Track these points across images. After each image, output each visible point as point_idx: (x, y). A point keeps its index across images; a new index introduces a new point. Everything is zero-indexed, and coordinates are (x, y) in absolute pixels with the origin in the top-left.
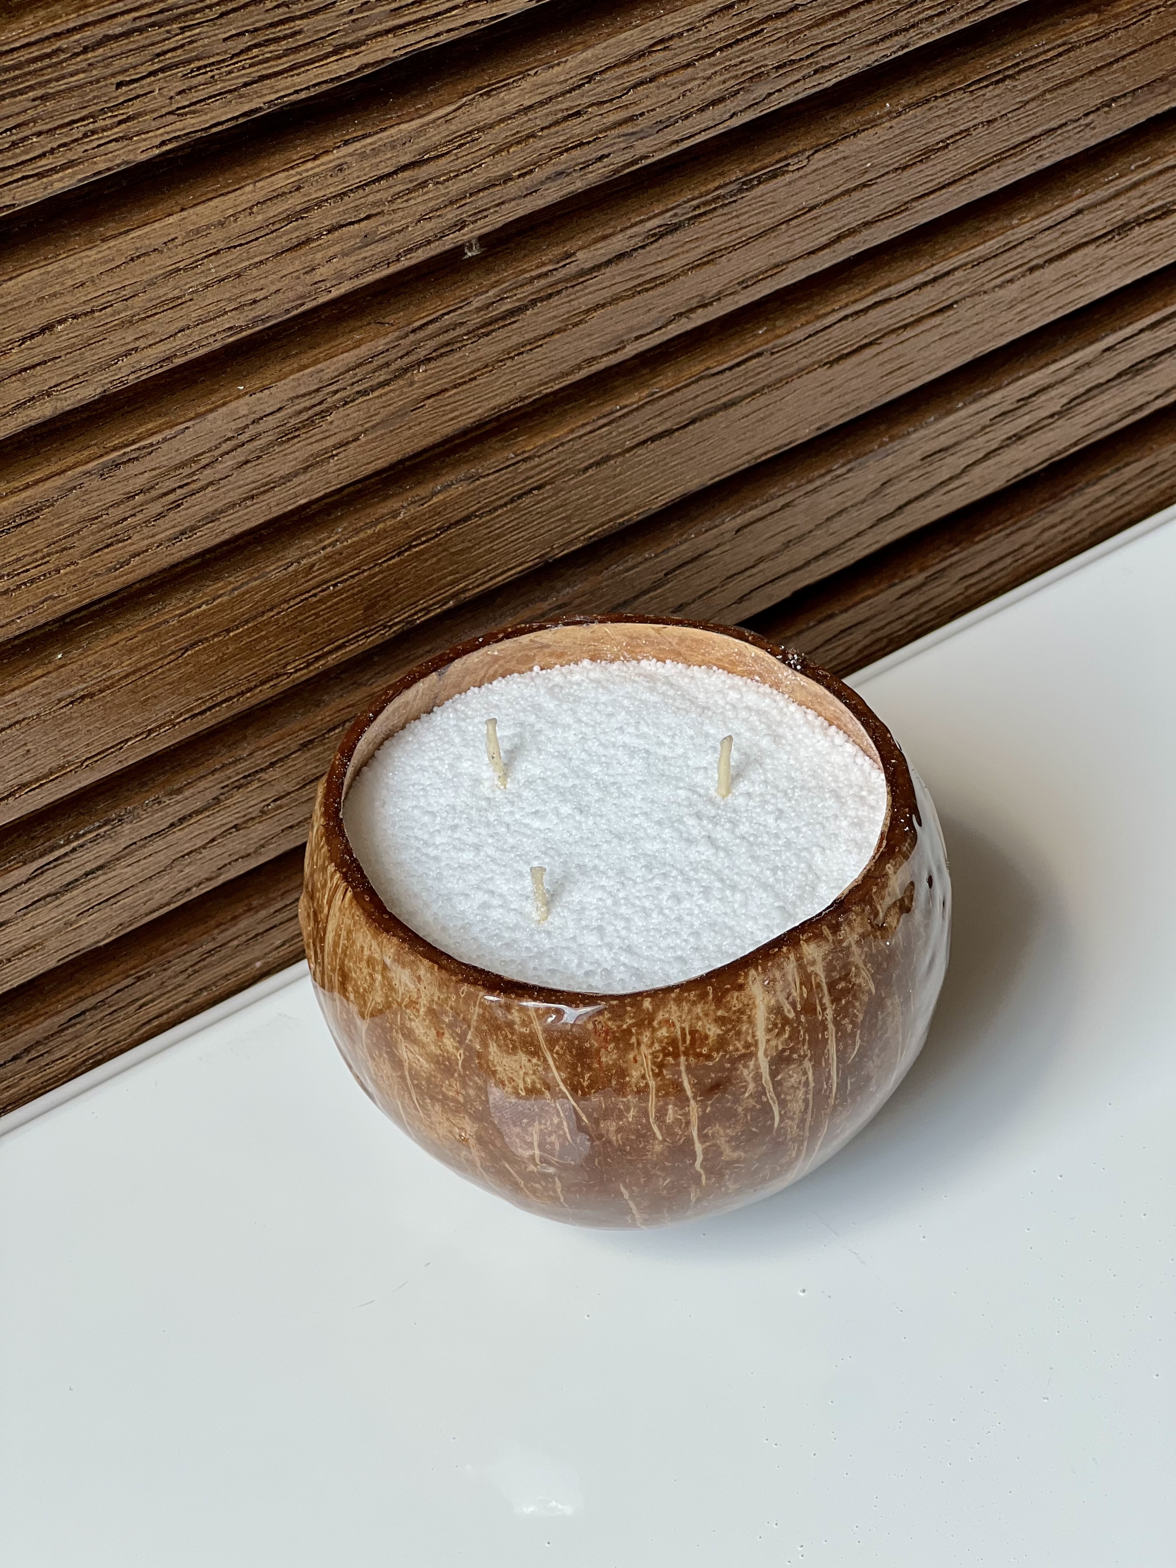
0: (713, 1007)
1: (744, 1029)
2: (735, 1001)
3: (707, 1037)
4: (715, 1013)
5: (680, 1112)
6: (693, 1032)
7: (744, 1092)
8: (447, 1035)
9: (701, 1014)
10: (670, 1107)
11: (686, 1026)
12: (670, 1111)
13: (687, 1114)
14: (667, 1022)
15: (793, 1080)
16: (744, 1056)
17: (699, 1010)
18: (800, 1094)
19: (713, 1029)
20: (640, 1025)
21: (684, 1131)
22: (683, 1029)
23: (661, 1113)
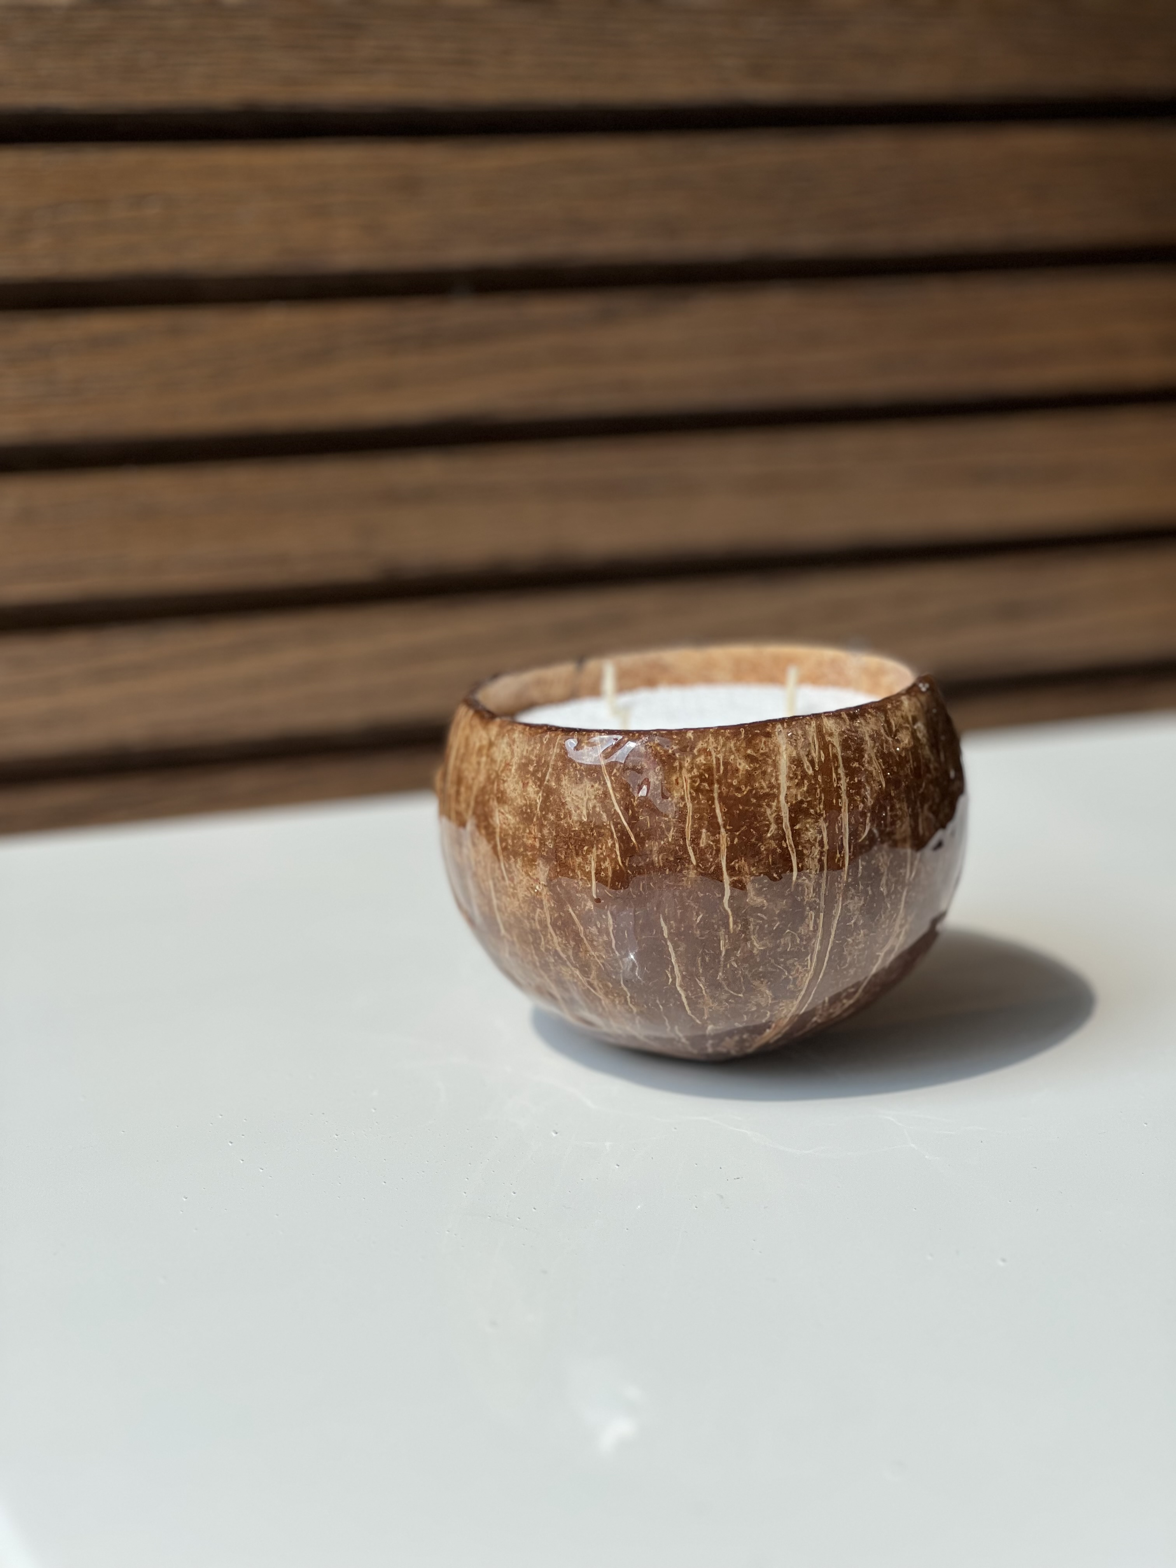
0: (744, 745)
1: (769, 770)
2: (762, 745)
3: (737, 770)
4: (746, 750)
5: (712, 838)
6: (726, 764)
7: (768, 831)
8: (531, 783)
9: (733, 749)
10: (704, 831)
11: (720, 756)
12: (704, 836)
13: (717, 842)
14: (705, 752)
15: (809, 833)
16: (766, 795)
17: (732, 745)
18: (816, 851)
19: (743, 764)
20: (683, 750)
21: (714, 859)
22: (718, 759)
23: (697, 834)
